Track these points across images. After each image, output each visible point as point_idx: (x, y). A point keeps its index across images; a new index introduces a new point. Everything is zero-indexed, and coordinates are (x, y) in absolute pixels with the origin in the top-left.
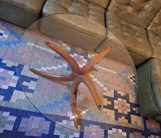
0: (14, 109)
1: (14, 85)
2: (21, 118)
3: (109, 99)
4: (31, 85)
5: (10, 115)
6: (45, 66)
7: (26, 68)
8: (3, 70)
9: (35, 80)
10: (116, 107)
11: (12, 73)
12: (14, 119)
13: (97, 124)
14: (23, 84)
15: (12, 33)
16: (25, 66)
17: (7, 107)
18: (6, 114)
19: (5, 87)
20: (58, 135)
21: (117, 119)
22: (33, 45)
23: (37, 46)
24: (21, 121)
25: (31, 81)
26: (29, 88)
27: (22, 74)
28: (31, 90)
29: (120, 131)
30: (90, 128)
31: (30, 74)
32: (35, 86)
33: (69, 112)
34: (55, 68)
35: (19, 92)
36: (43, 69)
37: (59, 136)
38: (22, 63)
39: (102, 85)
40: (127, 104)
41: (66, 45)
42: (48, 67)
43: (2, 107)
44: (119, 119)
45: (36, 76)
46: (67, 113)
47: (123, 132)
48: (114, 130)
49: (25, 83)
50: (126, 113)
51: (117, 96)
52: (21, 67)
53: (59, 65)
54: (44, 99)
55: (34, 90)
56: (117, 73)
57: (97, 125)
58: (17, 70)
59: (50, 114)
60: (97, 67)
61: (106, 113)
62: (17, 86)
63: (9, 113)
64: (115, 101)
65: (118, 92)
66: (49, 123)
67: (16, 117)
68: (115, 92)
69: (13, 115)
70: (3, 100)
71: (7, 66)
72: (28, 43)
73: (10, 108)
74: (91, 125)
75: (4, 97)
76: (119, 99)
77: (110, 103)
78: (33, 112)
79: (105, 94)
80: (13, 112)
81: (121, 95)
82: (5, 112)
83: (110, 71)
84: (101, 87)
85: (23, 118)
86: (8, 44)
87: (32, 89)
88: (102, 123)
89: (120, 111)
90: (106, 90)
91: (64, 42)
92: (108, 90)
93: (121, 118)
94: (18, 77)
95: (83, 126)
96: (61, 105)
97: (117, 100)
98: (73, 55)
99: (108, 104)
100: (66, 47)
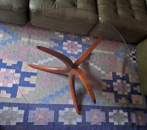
0: (21, 104)
3: (108, 82)
4: (32, 80)
5: (19, 109)
6: (42, 59)
7: (25, 65)
8: (5, 69)
9: (35, 74)
10: (115, 89)
11: (12, 71)
12: (22, 112)
14: (25, 80)
15: (5, 31)
16: (23, 63)
17: (15, 103)
18: (15, 109)
19: (10, 85)
20: (62, 122)
21: (117, 101)
23: (31, 41)
24: (28, 113)
25: (31, 76)
26: (31, 83)
27: (23, 70)
28: (33, 84)
29: (121, 112)
30: (91, 112)
31: (30, 70)
32: (36, 80)
33: (69, 100)
35: (22, 87)
36: (41, 63)
37: (64, 122)
38: (20, 60)
39: (99, 69)
40: (127, 84)
41: (59, 33)
42: (44, 60)
43: (11, 103)
44: (120, 100)
45: (35, 71)
46: (68, 101)
47: (123, 113)
48: (115, 111)
49: (26, 79)
50: (126, 93)
51: (115, 77)
52: (20, 64)
55: (35, 84)
56: (115, 54)
57: (97, 109)
58: (17, 67)
59: (52, 104)
61: (106, 96)
62: (19, 82)
63: (17, 108)
64: (114, 84)
65: (117, 74)
66: (53, 112)
67: (24, 110)
68: (114, 74)
69: (21, 109)
70: (11, 97)
71: (7, 65)
72: (23, 39)
73: (18, 103)
74: (91, 110)
75: (10, 94)
76: (119, 81)
77: (109, 86)
78: (38, 104)
79: (102, 78)
80: (21, 106)
81: (120, 76)
82: (14, 108)
84: (98, 71)
85: (30, 111)
88: (103, 106)
89: (120, 93)
91: (56, 31)
92: (106, 73)
93: (121, 99)
94: (20, 74)
95: (84, 111)
96: (61, 94)
97: (116, 82)
98: (67, 42)
99: (107, 88)
100: (58, 35)
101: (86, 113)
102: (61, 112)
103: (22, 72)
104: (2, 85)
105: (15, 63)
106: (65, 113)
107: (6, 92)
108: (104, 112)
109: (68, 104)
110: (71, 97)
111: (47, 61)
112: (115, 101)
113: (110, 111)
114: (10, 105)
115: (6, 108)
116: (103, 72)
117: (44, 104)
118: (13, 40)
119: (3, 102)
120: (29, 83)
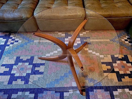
0: (32, 89)
1: (30, 72)
2: (38, 94)
3: (108, 64)
4: (41, 69)
5: (30, 93)
6: (49, 53)
7: (36, 58)
8: (21, 63)
9: (43, 64)
10: (116, 70)
11: (27, 64)
12: (33, 96)
13: (101, 88)
14: (35, 70)
15: (23, 38)
17: (27, 89)
18: (27, 93)
19: (24, 75)
21: (120, 80)
22: (38, 41)
23: (41, 41)
24: (37, 97)
25: (41, 66)
26: (40, 71)
27: (34, 63)
29: (127, 90)
31: (40, 61)
32: (44, 69)
33: (73, 83)
34: (56, 52)
35: (33, 75)
36: (48, 55)
38: (32, 55)
39: (98, 54)
40: (127, 64)
41: (61, 33)
42: (50, 53)
43: (24, 89)
45: (44, 62)
47: (130, 91)
48: (120, 90)
49: (37, 69)
50: (128, 72)
51: (114, 59)
52: (32, 58)
53: (58, 49)
54: (52, 77)
56: (110, 40)
58: (30, 61)
59: (58, 87)
60: (90, 41)
61: (107, 76)
63: (29, 92)
65: (116, 56)
66: (59, 94)
67: (34, 94)
70: (24, 84)
71: (23, 60)
72: (35, 41)
73: (29, 89)
74: (95, 90)
75: (24, 81)
76: (118, 62)
77: (109, 67)
79: (102, 61)
80: (32, 91)
82: (26, 92)
83: (102, 40)
84: (97, 56)
86: (22, 46)
87: (42, 71)
88: (106, 86)
89: (121, 72)
90: (102, 57)
91: (59, 31)
92: (104, 57)
93: (124, 78)
94: (32, 66)
95: (88, 92)
96: (65, 78)
97: (116, 63)
98: (68, 38)
99: (107, 69)
100: (61, 35)
101: (90, 94)
102: (65, 94)
103: (34, 64)
104: (19, 75)
105: (29, 58)
106: (69, 95)
107: (21, 80)
108: (109, 92)
109: (71, 86)
110: (74, 80)
111: (53, 53)
112: (118, 81)
113: (114, 91)
114: (23, 90)
115: (20, 93)
116: (102, 56)
117: (51, 88)
118: (28, 42)
119: (18, 88)
120: (39, 71)
